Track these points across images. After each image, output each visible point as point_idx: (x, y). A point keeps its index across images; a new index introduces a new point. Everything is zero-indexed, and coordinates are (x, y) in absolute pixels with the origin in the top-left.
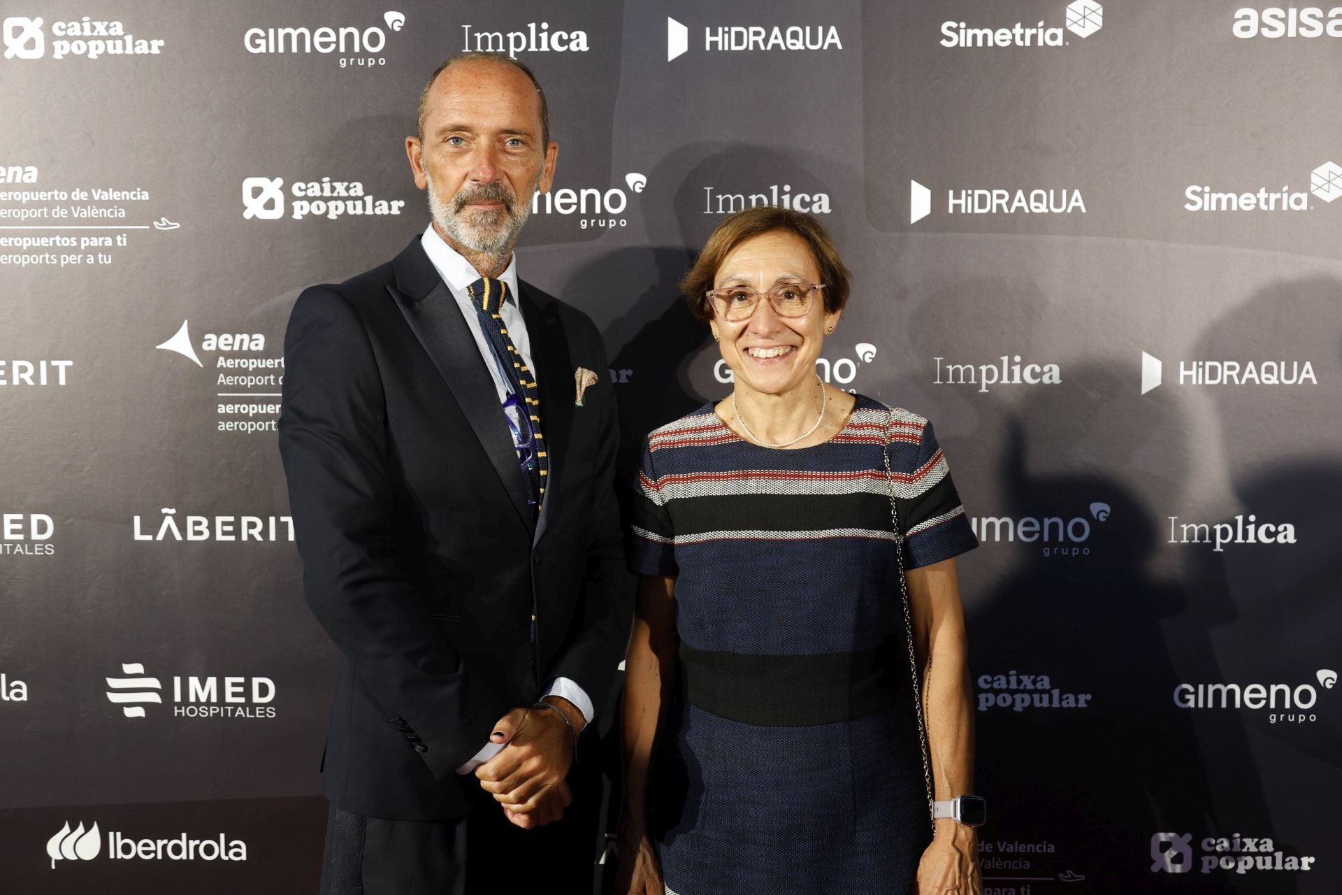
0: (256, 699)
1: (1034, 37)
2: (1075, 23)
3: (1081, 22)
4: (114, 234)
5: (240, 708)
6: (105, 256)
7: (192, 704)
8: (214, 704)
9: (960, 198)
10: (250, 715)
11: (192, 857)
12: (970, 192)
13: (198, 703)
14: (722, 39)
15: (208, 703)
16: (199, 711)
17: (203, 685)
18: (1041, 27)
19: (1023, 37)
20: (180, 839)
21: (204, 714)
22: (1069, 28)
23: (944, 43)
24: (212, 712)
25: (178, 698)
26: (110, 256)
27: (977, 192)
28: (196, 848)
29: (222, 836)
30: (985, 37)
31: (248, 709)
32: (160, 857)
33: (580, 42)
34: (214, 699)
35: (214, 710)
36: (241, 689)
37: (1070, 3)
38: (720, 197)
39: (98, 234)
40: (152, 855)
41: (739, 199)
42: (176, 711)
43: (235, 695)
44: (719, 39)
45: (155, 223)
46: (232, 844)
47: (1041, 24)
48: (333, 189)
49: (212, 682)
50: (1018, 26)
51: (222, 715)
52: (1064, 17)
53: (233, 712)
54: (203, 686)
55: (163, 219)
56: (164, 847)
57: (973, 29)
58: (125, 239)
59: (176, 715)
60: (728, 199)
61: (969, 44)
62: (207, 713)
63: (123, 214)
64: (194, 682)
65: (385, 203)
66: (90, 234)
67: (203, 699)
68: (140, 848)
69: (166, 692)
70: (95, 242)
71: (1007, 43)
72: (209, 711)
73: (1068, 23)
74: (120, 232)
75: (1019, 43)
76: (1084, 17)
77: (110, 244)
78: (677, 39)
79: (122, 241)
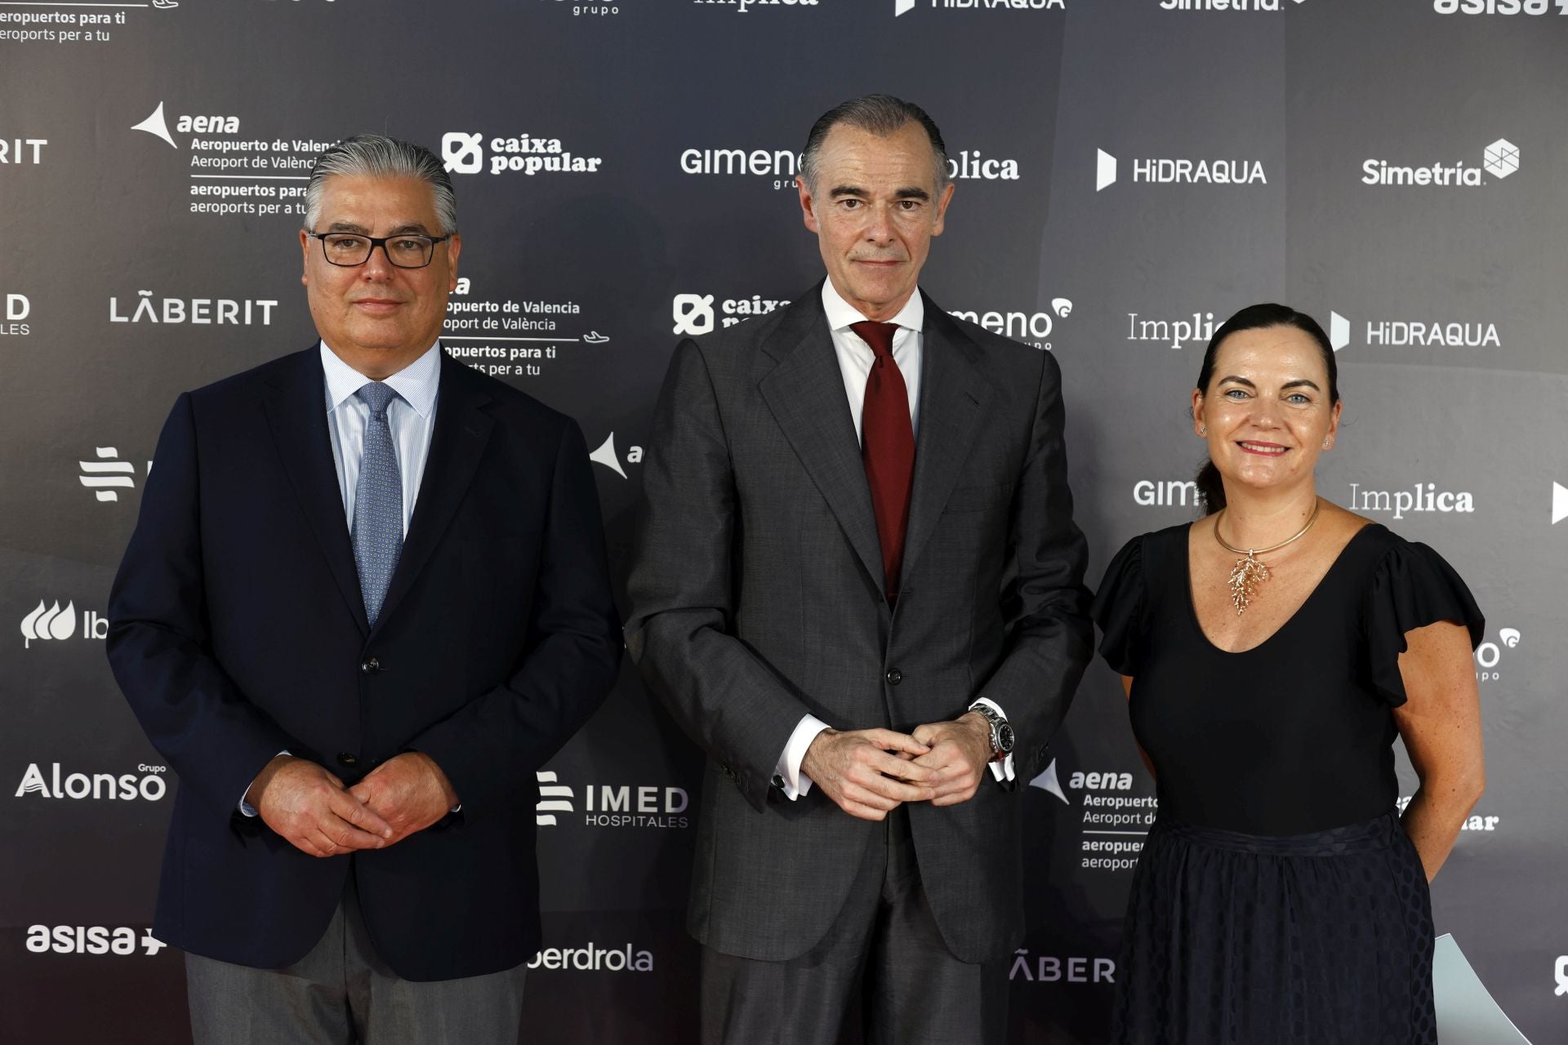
0: (669, 809)
1: (1453, 177)
2: (1492, 164)
3: (1499, 164)
4: (543, 346)
5: (652, 818)
6: (534, 368)
7: (604, 813)
8: (626, 813)
9: (1378, 330)
10: (662, 824)
11: (598, 967)
12: (1388, 324)
13: (610, 812)
14: (1149, 171)
15: (621, 812)
16: (611, 821)
17: (616, 794)
18: (1460, 167)
19: (1442, 176)
20: (587, 949)
21: (616, 823)
22: (1487, 169)
23: (1366, 180)
24: (623, 821)
25: (590, 807)
26: (539, 368)
27: (1395, 325)
28: (603, 958)
29: (629, 946)
30: (1405, 175)
31: (660, 819)
32: (565, 966)
33: (1011, 170)
34: (626, 808)
35: (626, 819)
36: (653, 799)
37: (1488, 145)
38: (1144, 324)
39: (527, 345)
40: (558, 965)
41: (1163, 326)
42: (588, 820)
43: (647, 804)
44: (1147, 171)
45: (585, 336)
46: (639, 955)
47: (1460, 164)
48: (531, 146)
49: (625, 791)
50: (1438, 165)
51: (634, 824)
52: (1482, 159)
53: (645, 821)
54: (616, 797)
55: (593, 333)
56: (571, 957)
57: (1393, 167)
58: (554, 351)
59: (587, 823)
60: (1152, 326)
61: (1390, 182)
62: (619, 822)
63: (553, 326)
64: (607, 791)
65: (582, 161)
66: (519, 345)
67: (615, 808)
68: (546, 957)
69: (578, 800)
70: (524, 353)
71: (1427, 182)
72: (621, 820)
73: (1486, 164)
74: (550, 344)
75: (1438, 181)
76: (1502, 159)
77: (540, 356)
78: (1106, 170)
79: (551, 353)
